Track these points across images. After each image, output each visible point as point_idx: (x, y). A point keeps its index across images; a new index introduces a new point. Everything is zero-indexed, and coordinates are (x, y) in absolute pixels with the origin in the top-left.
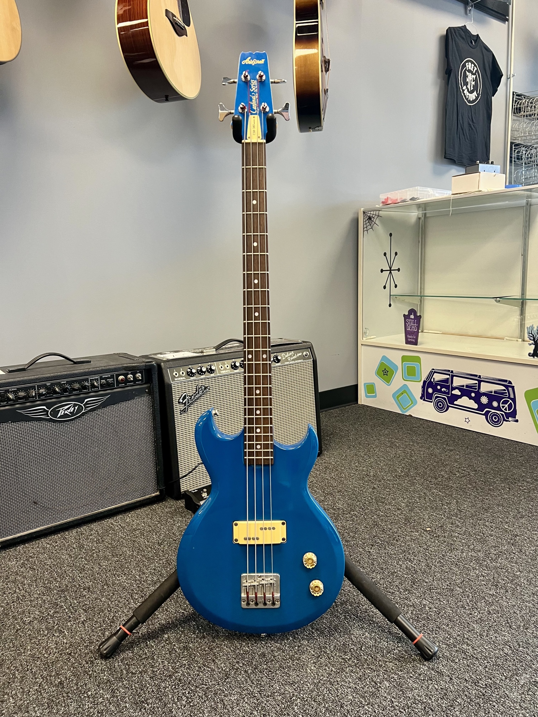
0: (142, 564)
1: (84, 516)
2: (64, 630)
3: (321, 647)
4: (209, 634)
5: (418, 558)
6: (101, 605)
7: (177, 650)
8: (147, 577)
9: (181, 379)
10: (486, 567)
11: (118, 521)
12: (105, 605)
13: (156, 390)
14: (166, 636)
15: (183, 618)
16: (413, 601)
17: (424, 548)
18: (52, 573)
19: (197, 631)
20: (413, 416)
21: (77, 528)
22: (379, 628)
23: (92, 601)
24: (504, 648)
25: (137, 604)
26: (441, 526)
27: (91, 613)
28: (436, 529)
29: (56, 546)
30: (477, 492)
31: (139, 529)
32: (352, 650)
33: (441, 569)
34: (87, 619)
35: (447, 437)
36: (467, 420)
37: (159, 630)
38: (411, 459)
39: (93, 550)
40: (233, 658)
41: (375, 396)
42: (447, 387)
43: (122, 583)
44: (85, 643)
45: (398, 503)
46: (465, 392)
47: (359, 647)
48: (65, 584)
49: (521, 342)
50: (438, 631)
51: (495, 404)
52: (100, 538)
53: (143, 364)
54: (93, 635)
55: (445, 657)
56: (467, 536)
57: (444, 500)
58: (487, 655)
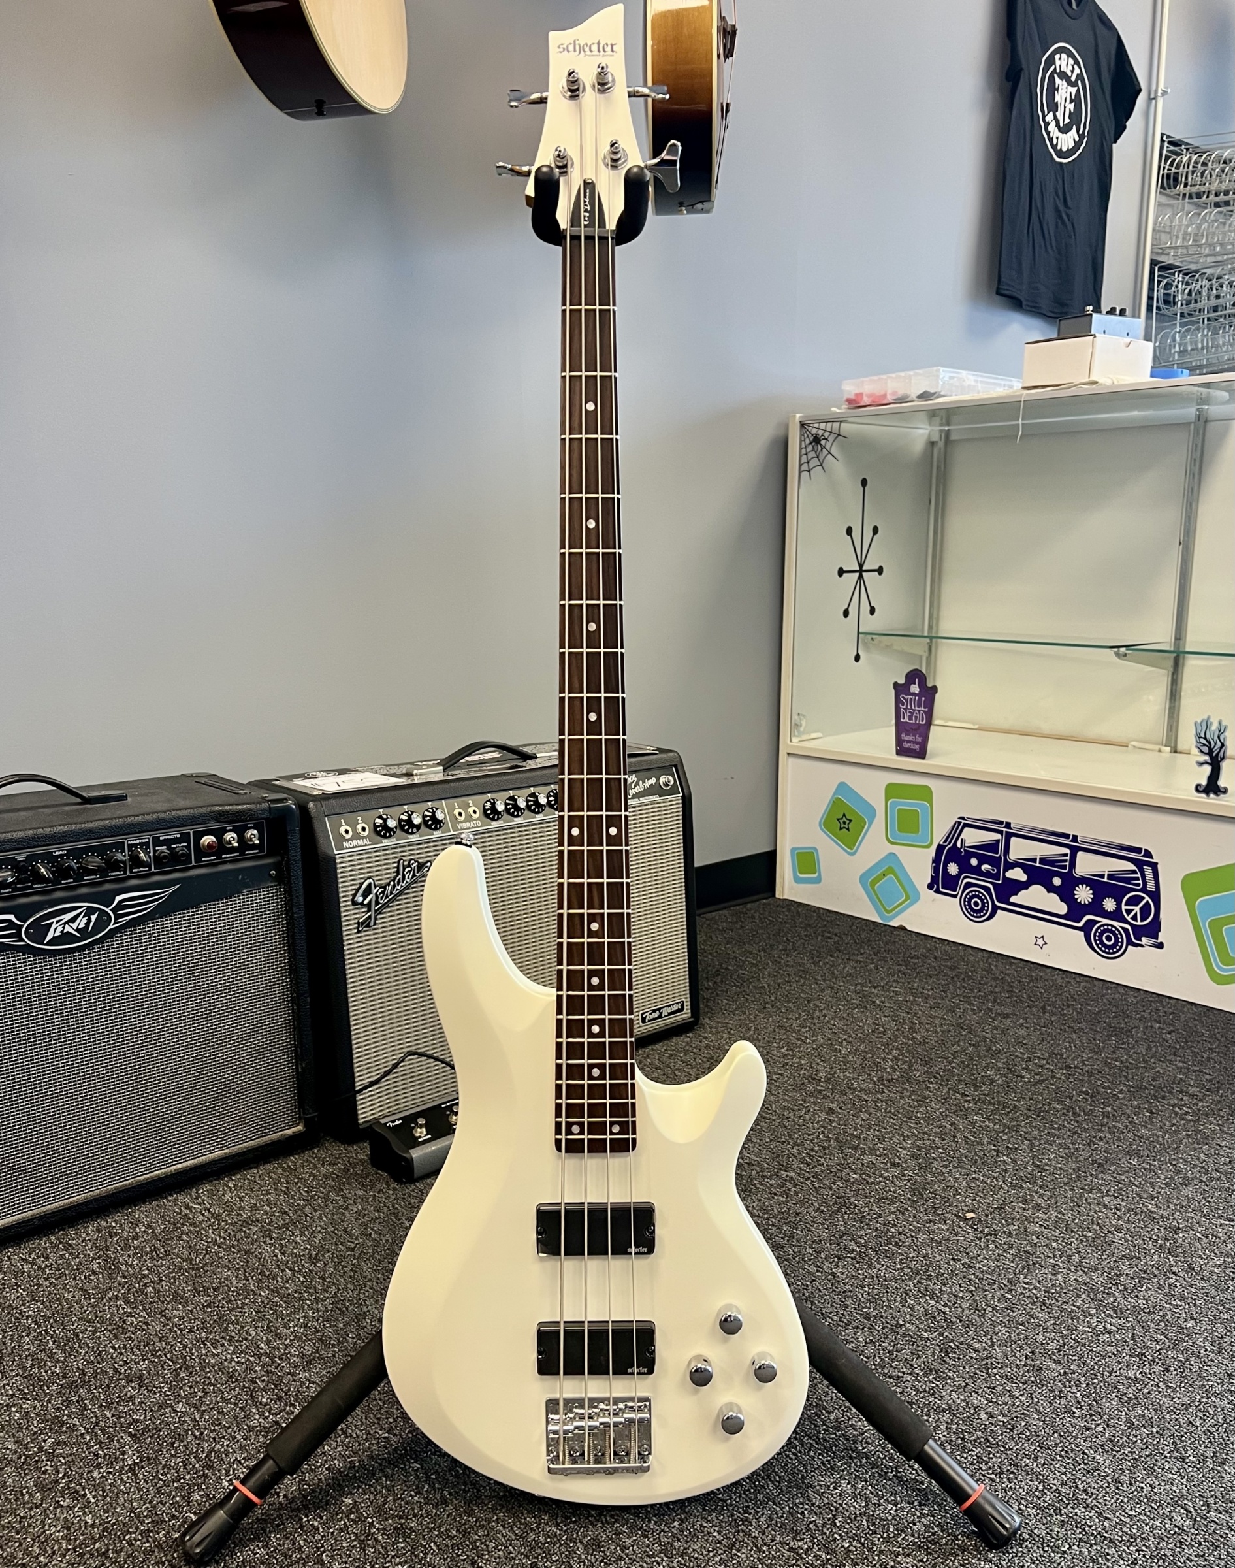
0: (271, 1312)
1: (116, 1188)
2: (84, 1490)
3: (736, 1520)
4: (456, 1493)
5: (950, 1287)
6: (175, 1423)
7: (380, 1538)
8: (287, 1347)
9: (360, 842)
10: (1114, 1308)
11: (203, 1200)
12: (185, 1421)
13: (297, 870)
14: (349, 1501)
15: (388, 1453)
16: (947, 1397)
17: (963, 1264)
18: (41, 1340)
19: (427, 1486)
20: (909, 928)
21: (97, 1218)
22: (872, 1468)
23: (151, 1410)
24: (1173, 1514)
25: (267, 1417)
26: (998, 1208)
27: (150, 1443)
28: (987, 1216)
29: (47, 1266)
30: (1077, 1122)
31: (258, 1221)
32: (811, 1526)
33: (1008, 1315)
34: (141, 1461)
35: (994, 983)
36: (1040, 942)
37: (328, 1485)
38: (913, 1038)
39: (145, 1276)
40: (522, 1554)
41: (818, 880)
42: (995, 862)
43: (226, 1363)
44: (142, 1523)
45: (891, 1150)
46: (1038, 874)
47: (829, 1520)
48: (78, 1368)
49: (1168, 755)
50: (1013, 1473)
51: (1109, 904)
52: (158, 1245)
53: (265, 805)
54: (161, 1502)
55: (1037, 1539)
56: (1062, 1233)
57: (1000, 1140)
58: (1135, 1531)
